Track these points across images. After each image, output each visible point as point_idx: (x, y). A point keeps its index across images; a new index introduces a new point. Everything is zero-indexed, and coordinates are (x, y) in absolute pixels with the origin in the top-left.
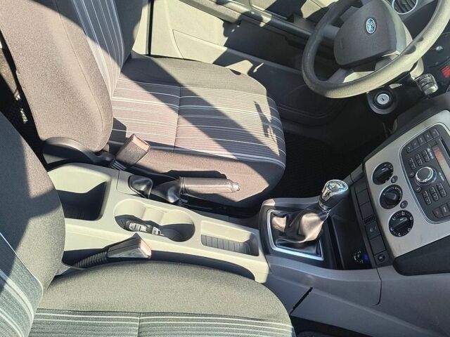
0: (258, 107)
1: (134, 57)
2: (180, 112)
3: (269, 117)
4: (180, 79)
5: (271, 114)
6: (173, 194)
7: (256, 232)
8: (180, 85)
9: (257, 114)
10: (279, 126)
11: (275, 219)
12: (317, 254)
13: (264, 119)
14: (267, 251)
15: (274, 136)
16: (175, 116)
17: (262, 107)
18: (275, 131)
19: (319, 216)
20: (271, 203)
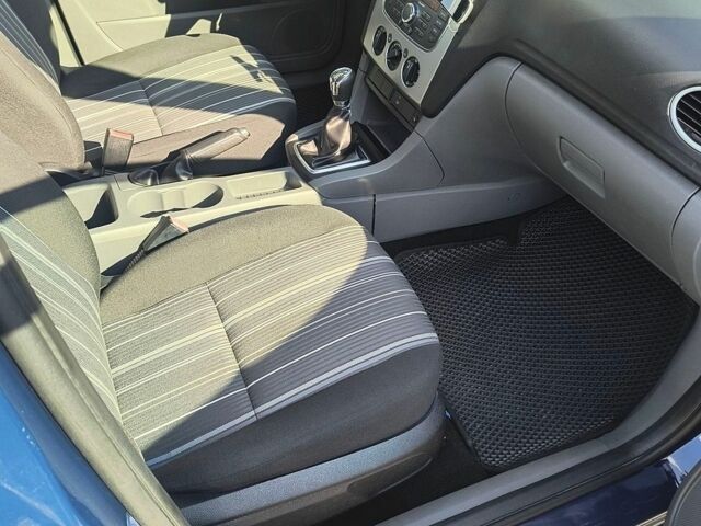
0: (238, 60)
1: (67, 72)
2: (151, 104)
3: (254, 63)
4: (135, 72)
5: (256, 59)
6: (183, 171)
7: (290, 169)
8: (138, 78)
9: (239, 65)
10: (270, 66)
11: (303, 148)
12: (362, 158)
13: (249, 67)
14: (308, 178)
15: (269, 78)
16: (149, 109)
17: (242, 59)
18: (267, 73)
19: (341, 117)
20: (294, 138)
